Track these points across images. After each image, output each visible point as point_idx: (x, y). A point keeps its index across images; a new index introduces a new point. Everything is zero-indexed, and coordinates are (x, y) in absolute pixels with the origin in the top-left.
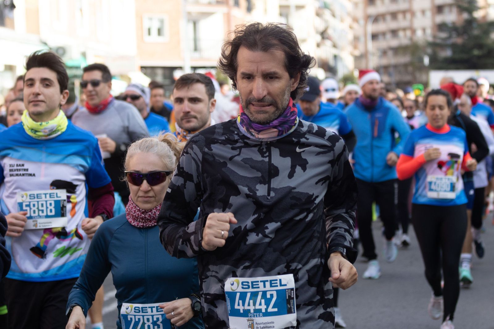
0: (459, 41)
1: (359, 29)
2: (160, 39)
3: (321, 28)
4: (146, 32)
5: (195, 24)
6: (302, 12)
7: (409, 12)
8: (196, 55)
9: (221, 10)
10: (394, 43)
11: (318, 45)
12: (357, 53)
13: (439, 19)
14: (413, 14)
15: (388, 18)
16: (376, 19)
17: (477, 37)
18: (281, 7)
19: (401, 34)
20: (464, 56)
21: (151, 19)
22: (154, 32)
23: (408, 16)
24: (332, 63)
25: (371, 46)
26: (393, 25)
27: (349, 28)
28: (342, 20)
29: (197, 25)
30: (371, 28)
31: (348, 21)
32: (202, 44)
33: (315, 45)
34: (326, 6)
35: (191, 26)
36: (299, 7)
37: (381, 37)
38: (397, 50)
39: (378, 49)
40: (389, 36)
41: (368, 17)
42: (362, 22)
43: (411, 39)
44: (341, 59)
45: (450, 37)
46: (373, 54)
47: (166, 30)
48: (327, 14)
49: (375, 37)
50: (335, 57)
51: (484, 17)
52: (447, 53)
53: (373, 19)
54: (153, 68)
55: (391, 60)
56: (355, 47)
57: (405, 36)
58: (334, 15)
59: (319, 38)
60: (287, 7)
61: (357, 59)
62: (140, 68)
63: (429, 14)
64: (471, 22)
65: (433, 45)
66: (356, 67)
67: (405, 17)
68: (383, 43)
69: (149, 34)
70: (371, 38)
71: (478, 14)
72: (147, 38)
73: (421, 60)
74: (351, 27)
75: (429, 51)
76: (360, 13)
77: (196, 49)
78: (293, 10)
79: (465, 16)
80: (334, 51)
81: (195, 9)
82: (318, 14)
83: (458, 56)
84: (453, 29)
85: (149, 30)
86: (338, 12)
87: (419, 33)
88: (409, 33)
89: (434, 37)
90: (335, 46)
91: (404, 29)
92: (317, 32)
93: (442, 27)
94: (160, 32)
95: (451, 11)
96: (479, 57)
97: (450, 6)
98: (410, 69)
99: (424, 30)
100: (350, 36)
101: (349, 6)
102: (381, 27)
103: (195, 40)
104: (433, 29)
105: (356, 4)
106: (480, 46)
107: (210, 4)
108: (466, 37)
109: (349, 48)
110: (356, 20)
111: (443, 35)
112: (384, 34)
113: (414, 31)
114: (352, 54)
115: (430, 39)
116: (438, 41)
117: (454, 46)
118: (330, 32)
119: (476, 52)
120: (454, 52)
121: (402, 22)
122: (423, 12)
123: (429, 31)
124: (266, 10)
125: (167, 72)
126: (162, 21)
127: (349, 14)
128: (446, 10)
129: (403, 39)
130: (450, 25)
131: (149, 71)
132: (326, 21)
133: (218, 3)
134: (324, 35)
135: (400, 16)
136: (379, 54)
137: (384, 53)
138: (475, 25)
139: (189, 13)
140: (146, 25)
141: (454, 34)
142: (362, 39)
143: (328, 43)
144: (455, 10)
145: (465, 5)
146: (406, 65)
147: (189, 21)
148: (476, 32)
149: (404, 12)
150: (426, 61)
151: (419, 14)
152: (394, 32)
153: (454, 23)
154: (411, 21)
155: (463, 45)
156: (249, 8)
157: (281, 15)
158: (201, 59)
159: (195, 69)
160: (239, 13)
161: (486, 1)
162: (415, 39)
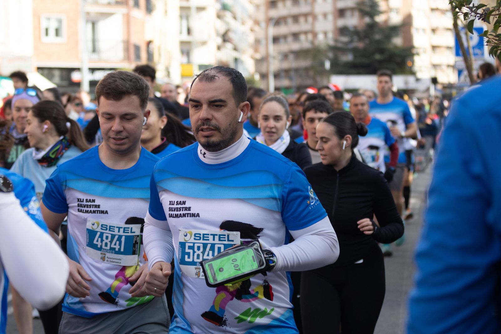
0: (360, 45)
1: (260, 32)
2: (58, 40)
3: (222, 30)
4: (43, 32)
5: (94, 24)
6: (203, 13)
7: (310, 15)
8: (95, 56)
9: (121, 11)
10: (296, 46)
11: (219, 48)
12: (258, 56)
13: (341, 23)
14: (315, 17)
15: (290, 21)
16: (278, 22)
17: (378, 42)
18: (182, 8)
19: (302, 37)
20: (365, 61)
21: (49, 19)
22: (52, 32)
23: (310, 19)
24: (232, 66)
25: (272, 49)
26: (295, 28)
27: (250, 31)
28: (243, 23)
29: (96, 26)
30: (273, 31)
31: (250, 23)
32: (101, 45)
33: (215, 48)
34: (226, 8)
35: (90, 26)
36: (201, 9)
37: (282, 41)
38: (298, 54)
39: (279, 53)
40: (290, 39)
41: (269, 20)
42: (263, 25)
43: (312, 43)
44: (242, 62)
45: (351, 41)
46: (274, 58)
47: (64, 31)
48: (228, 16)
49: (276, 40)
50: (236, 60)
51: (386, 22)
52: (348, 58)
53: (274, 22)
54: (50, 69)
55: (292, 63)
56: (256, 50)
57: (307, 39)
58: (235, 18)
59: (219, 41)
60: (188, 8)
61: (259, 62)
62: (36, 69)
63: (330, 17)
64: (373, 26)
65: (334, 49)
66: (257, 71)
67: (306, 21)
68: (284, 47)
69: (47, 34)
70: (272, 41)
71: (380, 19)
72: (45, 39)
73: (322, 65)
74: (252, 30)
75: (331, 55)
76: (261, 16)
77: (94, 50)
78: (193, 12)
79: (367, 20)
80: (235, 54)
81: (93, 9)
82: (219, 17)
83: (359, 61)
84: (354, 33)
85: (47, 30)
86: (239, 14)
87: (321, 37)
88: (310, 37)
89: (336, 41)
90: (235, 49)
91: (306, 33)
92: (218, 34)
93: (343, 31)
94: (57, 32)
95: (352, 15)
96: (380, 62)
97: (352, 9)
98: (311, 73)
99: (325, 33)
100: (251, 39)
101: (251, 9)
102: (283, 30)
103: (94, 41)
104: (334, 32)
105: (257, 7)
106: (382, 51)
107: (109, 4)
108: (367, 41)
109: (251, 51)
110: (257, 23)
111: (345, 39)
112: (285, 37)
113: (315, 35)
114: (252, 57)
115: (331, 43)
116: (340, 45)
117: (355, 51)
118: (231, 35)
119: (377, 57)
120: (355, 57)
121: (303, 26)
122: (325, 15)
123: (330, 35)
124: (166, 11)
125: (65, 73)
126: (60, 21)
127: (250, 17)
128: (348, 14)
129: (304, 43)
130: (352, 29)
131: (46, 72)
132: (227, 23)
133: (117, 3)
134: (225, 38)
135: (302, 20)
136: (280, 57)
137: (285, 56)
138: (376, 30)
139: (88, 13)
140: (44, 24)
141: (355, 38)
142: (263, 42)
143: (229, 46)
144: (357, 14)
145: (367, 9)
146: (307, 69)
147: (87, 21)
148: (377, 37)
149: (306, 15)
150: (328, 65)
151: (320, 18)
152: (296, 36)
153: (355, 27)
154: (313, 24)
155: (365, 50)
156: (149, 9)
157: (181, 17)
158: (100, 60)
159: (93, 70)
160: (138, 14)
161: (388, 5)
162: (317, 42)
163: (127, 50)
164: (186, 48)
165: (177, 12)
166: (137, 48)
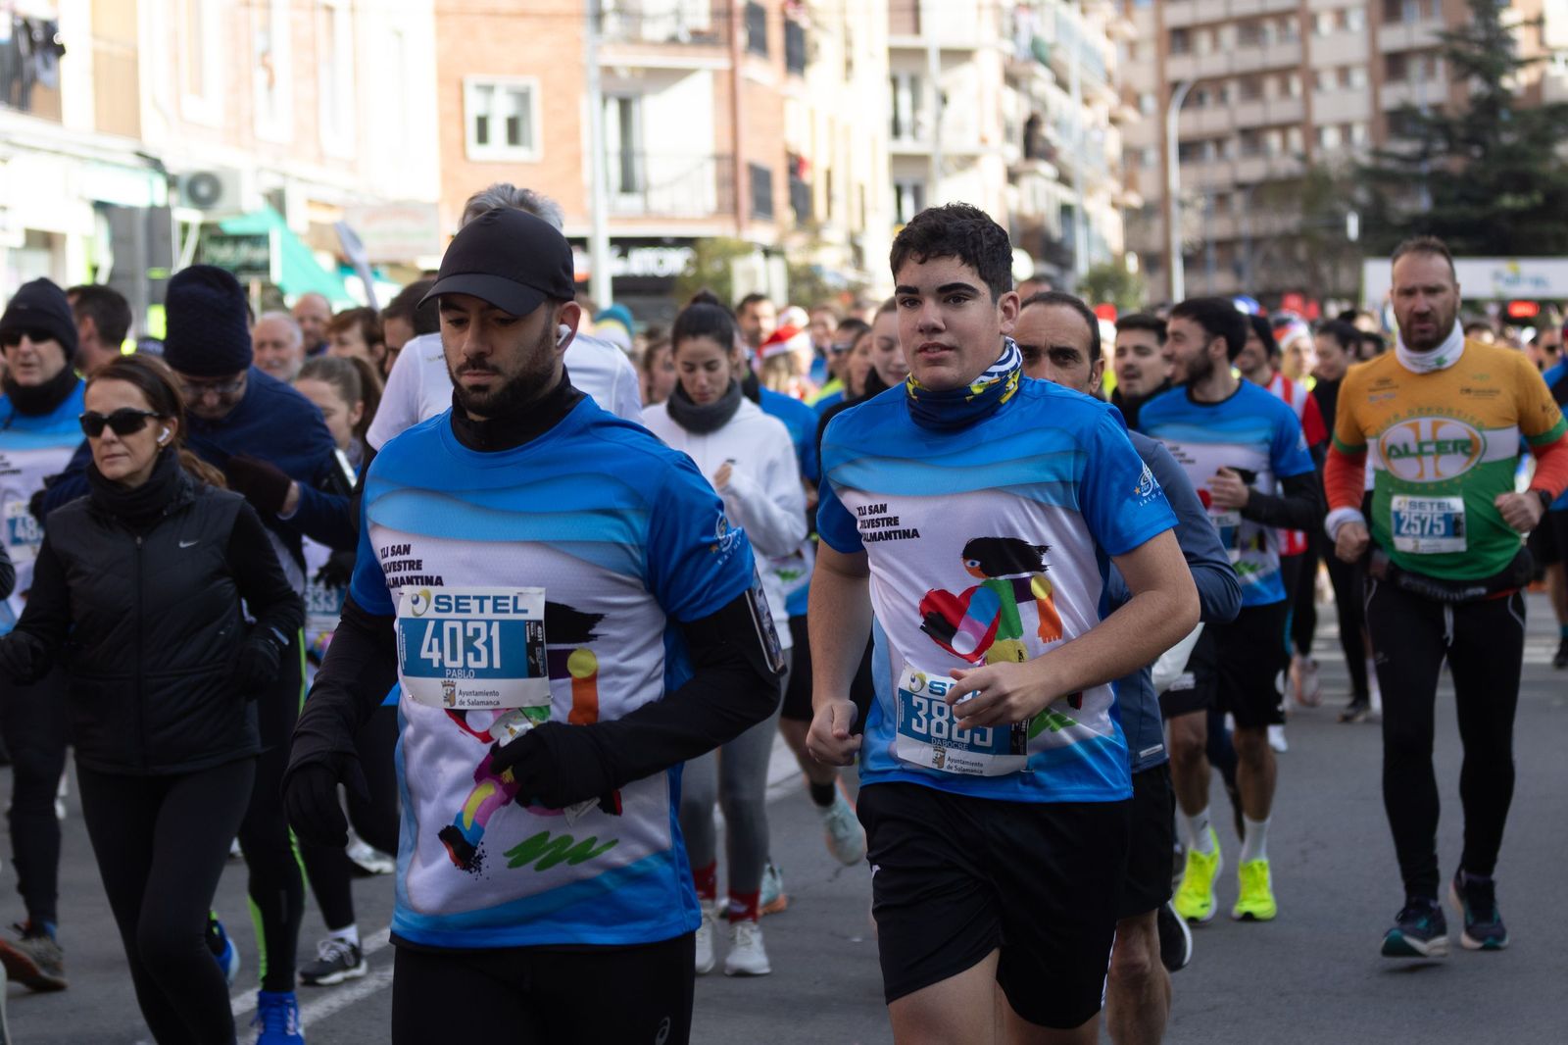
0: (1456, 164)
1: (1141, 126)
2: (518, 154)
3: (1022, 115)
4: (472, 130)
5: (625, 105)
6: (964, 72)
7: (1298, 72)
8: (631, 203)
9: (711, 62)
10: (1252, 170)
11: (1013, 177)
12: (1134, 200)
13: (1393, 96)
14: (1311, 79)
15: (1233, 89)
16: (1195, 95)
17: (1509, 154)
19: (1274, 140)
20: (1471, 212)
21: (489, 89)
22: (498, 130)
23: (1296, 84)
24: (1056, 231)
25: (1179, 177)
26: (1250, 114)
27: (1109, 123)
28: (1087, 102)
29: (635, 108)
30: (1180, 124)
31: (1108, 100)
32: (653, 168)
33: (1000, 176)
34: (1038, 53)
35: (613, 108)
36: (956, 56)
37: (1210, 150)
38: (1259, 193)
39: (1201, 189)
40: (1233, 148)
41: (1169, 88)
42: (1150, 103)
43: (1305, 159)
44: (1087, 220)
45: (1426, 153)
46: (1185, 204)
47: (536, 125)
48: (1040, 78)
49: (1189, 149)
50: (1066, 211)
51: (1535, 89)
52: (1419, 203)
53: (1181, 94)
55: (1240, 222)
56: (1129, 183)
57: (1287, 147)
58: (1062, 84)
59: (1014, 152)
60: (920, 53)
61: (1135, 218)
63: (1359, 79)
64: (1493, 104)
65: (1373, 176)
66: (1128, 249)
67: (1284, 89)
68: (1217, 172)
69: (483, 137)
70: (1179, 155)
71: (1516, 82)
72: (475, 151)
73: (1340, 226)
74: (1114, 121)
75: (1362, 195)
76: (1144, 78)
77: (627, 186)
78: (934, 60)
79: (1476, 86)
80: (1065, 195)
81: (626, 59)
82: (1012, 80)
83: (1449, 212)
84: (1437, 126)
85: (482, 123)
86: (1075, 73)
87: (1331, 139)
88: (1296, 138)
89: (1377, 153)
90: (1064, 179)
91: (1283, 128)
92: (1008, 132)
93: (1400, 120)
94: (514, 131)
95: (1430, 72)
96: (1516, 216)
97: (1429, 53)
98: (1301, 251)
99: (1346, 129)
100: (1112, 143)
101: (1111, 54)
102: (1212, 119)
103: (627, 158)
104: (1371, 125)
105: (1132, 47)
106: (1523, 183)
107: (673, 40)
108: (1475, 153)
109: (1113, 186)
110: (1131, 97)
111: (1405, 147)
112: (1219, 141)
113: (1314, 134)
114: (1117, 204)
115: (1365, 160)
116: (1389, 164)
117: (1439, 182)
118: (1048, 132)
119: (1508, 201)
120: (1438, 201)
121: (1276, 106)
122: (1343, 73)
123: (1359, 134)
124: (849, 64)
126: (523, 97)
127: (1110, 79)
128: (1416, 67)
129: (1280, 158)
130: (1427, 116)
132: (1035, 98)
133: (699, 38)
134: (1032, 141)
135: (1271, 86)
136: (1204, 203)
137: (1221, 199)
138: (1505, 115)
139: (608, 71)
140: (475, 106)
141: (1440, 144)
142: (1152, 156)
143: (1043, 169)
144: (1441, 66)
145: (1476, 52)
146: (1288, 239)
147: (605, 97)
148: (1508, 139)
149: (1283, 73)
150: (1353, 226)
151: (1329, 81)
152: (1252, 137)
153: (1437, 108)
154: (1306, 99)
155: (1468, 179)
156: (797, 58)
157: (895, 82)
158: (648, 215)
159: (624, 245)
160: (764, 73)
161: (1541, 42)
162: (1316, 156)
163: (728, 183)
164: (909, 178)
165: (881, 67)
166: (761, 178)
